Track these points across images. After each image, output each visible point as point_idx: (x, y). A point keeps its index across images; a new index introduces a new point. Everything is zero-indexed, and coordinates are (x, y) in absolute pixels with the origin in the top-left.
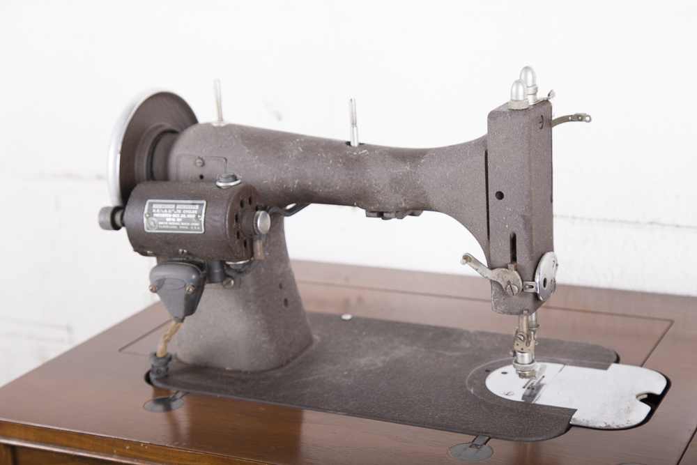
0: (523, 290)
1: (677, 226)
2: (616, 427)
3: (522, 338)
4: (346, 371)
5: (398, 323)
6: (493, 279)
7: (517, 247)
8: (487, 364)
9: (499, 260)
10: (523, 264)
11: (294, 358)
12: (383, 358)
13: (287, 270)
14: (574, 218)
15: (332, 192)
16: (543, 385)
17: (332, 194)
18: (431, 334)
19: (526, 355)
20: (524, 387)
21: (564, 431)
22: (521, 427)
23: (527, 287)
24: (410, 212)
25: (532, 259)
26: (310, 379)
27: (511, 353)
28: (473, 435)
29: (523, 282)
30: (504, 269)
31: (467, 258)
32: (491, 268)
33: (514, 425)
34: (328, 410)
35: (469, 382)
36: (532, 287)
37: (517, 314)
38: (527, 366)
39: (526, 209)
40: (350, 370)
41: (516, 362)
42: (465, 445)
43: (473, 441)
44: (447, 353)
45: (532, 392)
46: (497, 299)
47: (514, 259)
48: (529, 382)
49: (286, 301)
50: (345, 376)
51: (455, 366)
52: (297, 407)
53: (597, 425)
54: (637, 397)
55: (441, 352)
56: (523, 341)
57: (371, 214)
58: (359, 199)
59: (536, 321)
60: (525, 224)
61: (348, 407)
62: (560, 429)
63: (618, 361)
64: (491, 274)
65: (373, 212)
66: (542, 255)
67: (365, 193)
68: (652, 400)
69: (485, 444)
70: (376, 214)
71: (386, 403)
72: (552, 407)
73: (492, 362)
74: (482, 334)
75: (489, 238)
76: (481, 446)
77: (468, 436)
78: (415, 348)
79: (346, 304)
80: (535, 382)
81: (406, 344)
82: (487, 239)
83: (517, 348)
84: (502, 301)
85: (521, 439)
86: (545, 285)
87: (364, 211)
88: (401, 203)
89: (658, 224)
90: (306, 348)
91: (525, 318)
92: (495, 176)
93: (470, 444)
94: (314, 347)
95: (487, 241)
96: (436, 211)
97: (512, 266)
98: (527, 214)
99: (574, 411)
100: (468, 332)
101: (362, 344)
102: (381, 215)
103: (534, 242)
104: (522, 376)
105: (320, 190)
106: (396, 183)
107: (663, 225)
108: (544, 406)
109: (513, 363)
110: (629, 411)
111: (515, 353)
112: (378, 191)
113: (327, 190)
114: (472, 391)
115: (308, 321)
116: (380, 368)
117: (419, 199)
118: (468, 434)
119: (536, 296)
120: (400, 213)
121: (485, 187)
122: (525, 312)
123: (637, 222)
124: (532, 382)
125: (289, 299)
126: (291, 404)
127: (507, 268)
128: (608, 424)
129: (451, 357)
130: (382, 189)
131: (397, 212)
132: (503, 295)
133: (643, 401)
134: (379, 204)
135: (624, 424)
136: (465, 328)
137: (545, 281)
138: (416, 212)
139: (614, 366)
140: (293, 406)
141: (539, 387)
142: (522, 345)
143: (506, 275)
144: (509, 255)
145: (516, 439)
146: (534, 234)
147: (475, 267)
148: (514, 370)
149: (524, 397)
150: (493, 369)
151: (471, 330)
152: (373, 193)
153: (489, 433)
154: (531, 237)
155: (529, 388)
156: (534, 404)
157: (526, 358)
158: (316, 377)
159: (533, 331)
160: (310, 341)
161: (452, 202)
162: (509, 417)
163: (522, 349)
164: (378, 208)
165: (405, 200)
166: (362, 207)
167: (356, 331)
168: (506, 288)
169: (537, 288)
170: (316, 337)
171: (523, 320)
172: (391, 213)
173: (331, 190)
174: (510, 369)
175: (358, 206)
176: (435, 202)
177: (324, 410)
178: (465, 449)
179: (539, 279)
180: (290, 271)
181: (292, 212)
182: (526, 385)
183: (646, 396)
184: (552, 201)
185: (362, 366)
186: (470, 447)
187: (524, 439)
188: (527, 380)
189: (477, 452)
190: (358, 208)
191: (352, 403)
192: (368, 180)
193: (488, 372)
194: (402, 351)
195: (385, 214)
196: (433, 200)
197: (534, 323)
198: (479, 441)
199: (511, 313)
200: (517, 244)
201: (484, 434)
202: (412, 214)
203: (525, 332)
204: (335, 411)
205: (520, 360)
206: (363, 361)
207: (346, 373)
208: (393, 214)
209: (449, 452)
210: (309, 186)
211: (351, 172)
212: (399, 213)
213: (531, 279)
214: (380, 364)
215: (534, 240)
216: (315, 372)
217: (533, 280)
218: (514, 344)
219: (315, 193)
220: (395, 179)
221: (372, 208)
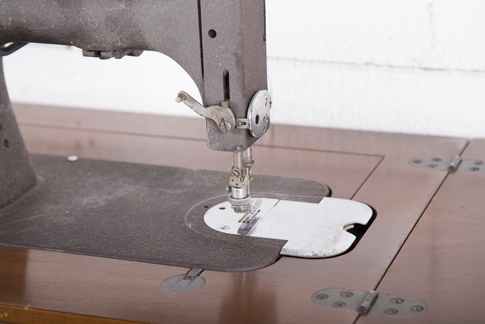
0: (236, 127)
1: (391, 66)
2: (322, 256)
3: (237, 174)
4: (68, 210)
5: (124, 163)
6: (207, 116)
7: (230, 85)
8: (206, 200)
9: (213, 98)
10: (236, 101)
11: (15, 199)
12: (105, 197)
13: (6, 110)
14: (296, 60)
15: (47, 31)
16: (258, 219)
17: (47, 32)
18: (155, 173)
19: (241, 190)
20: (240, 222)
21: (274, 261)
22: (234, 258)
23: (240, 123)
24: (129, 51)
25: (244, 96)
26: (31, 218)
27: (227, 189)
28: (188, 267)
29: (236, 119)
30: (218, 107)
31: (183, 96)
32: (206, 105)
33: (228, 257)
34: (46, 248)
35: (188, 218)
36: (245, 124)
37: (231, 150)
38: (242, 200)
39: (238, 47)
40: (72, 210)
41: (232, 197)
42: (179, 278)
43: (187, 273)
44: (169, 191)
45: (248, 226)
46: (212, 136)
47: (227, 96)
48: (245, 216)
49: (6, 141)
50: (67, 215)
51: (176, 203)
52: (15, 246)
53: (305, 255)
54: (345, 227)
55: (163, 190)
56: (238, 177)
57: (89, 53)
58: (75, 38)
59: (251, 157)
60: (237, 62)
61: (67, 244)
62: (271, 259)
63: (330, 195)
64: (207, 112)
65: (90, 51)
66: (255, 93)
67: (81, 31)
68: (358, 230)
69: (198, 275)
70: (93, 53)
71: (105, 239)
72: (264, 239)
73: (211, 198)
74: (204, 172)
75: (203, 76)
76: (195, 277)
77: (183, 268)
78: (138, 187)
79: (78, 147)
80: (250, 216)
81: (130, 184)
82: (202, 78)
83: (232, 184)
84: (217, 138)
85: (233, 269)
86: (257, 122)
87: (81, 50)
88: (117, 42)
89: (373, 64)
90: (29, 188)
91: (239, 154)
92: (208, 14)
93: (184, 276)
94: (37, 187)
95: (201, 79)
96: (152, 50)
97: (225, 104)
98: (239, 52)
99: (285, 242)
100: (191, 171)
101: (86, 184)
102: (98, 54)
103: (246, 80)
104: (237, 210)
105: (36, 28)
106: (112, 21)
107: (378, 66)
108: (257, 238)
109: (229, 198)
110: (336, 240)
111: (230, 188)
112: (93, 30)
113: (42, 28)
114: (190, 226)
115: (31, 163)
116: (102, 207)
117: (134, 38)
118: (182, 267)
119: (249, 132)
120: (119, 52)
121: (198, 25)
122: (239, 148)
123: (354, 63)
124: (247, 216)
125: (9, 140)
126: (9, 243)
127: (221, 105)
128: (315, 253)
129: (173, 194)
130: (98, 28)
131: (114, 51)
132: (218, 133)
133: (349, 231)
134: (96, 42)
135: (331, 253)
136: (188, 167)
137: (257, 117)
138: (135, 52)
139: (326, 200)
140: (11, 245)
141: (255, 221)
142: (237, 180)
143: (220, 113)
144: (223, 93)
145: (228, 269)
146: (246, 72)
147: (190, 104)
148: (230, 205)
149: (240, 230)
150: (212, 206)
151: (194, 169)
152: (89, 31)
153: (203, 265)
154: (243, 75)
155: (244, 222)
156: (248, 237)
157: (240, 193)
158: (37, 217)
159: (248, 167)
160: (34, 182)
161: (168, 41)
162: (223, 249)
163: (237, 185)
164: (95, 47)
165: (121, 39)
166: (79, 46)
167: (81, 172)
168: (220, 125)
169: (249, 125)
170: (40, 178)
171: (237, 156)
172: (108, 52)
173: (46, 28)
174: (227, 205)
175: (74, 45)
176: (150, 41)
177: (43, 248)
178: (179, 280)
179: (251, 116)
180: (11, 111)
181: (9, 51)
182: (242, 219)
183: (352, 226)
184: (265, 40)
185: (84, 205)
186: (184, 279)
187: (236, 269)
188: (243, 214)
189: (190, 283)
190: (74, 47)
191: (71, 241)
192: (83, 18)
193: (207, 207)
194: (126, 190)
195: (102, 53)
196: (149, 39)
197: (249, 159)
198: (193, 273)
199: (226, 150)
200: (230, 82)
201: (198, 266)
202: (131, 54)
203: (240, 168)
204: (54, 249)
205: (235, 196)
206: (85, 201)
207: (67, 212)
208: (110, 53)
209: (163, 284)
210: (24, 23)
211: (66, 10)
212: (117, 53)
213: (243, 115)
214: (103, 203)
215: (246, 78)
216: (37, 212)
217: (246, 117)
218: (229, 179)
219: (30, 31)
220: (111, 17)
221: (89, 46)
